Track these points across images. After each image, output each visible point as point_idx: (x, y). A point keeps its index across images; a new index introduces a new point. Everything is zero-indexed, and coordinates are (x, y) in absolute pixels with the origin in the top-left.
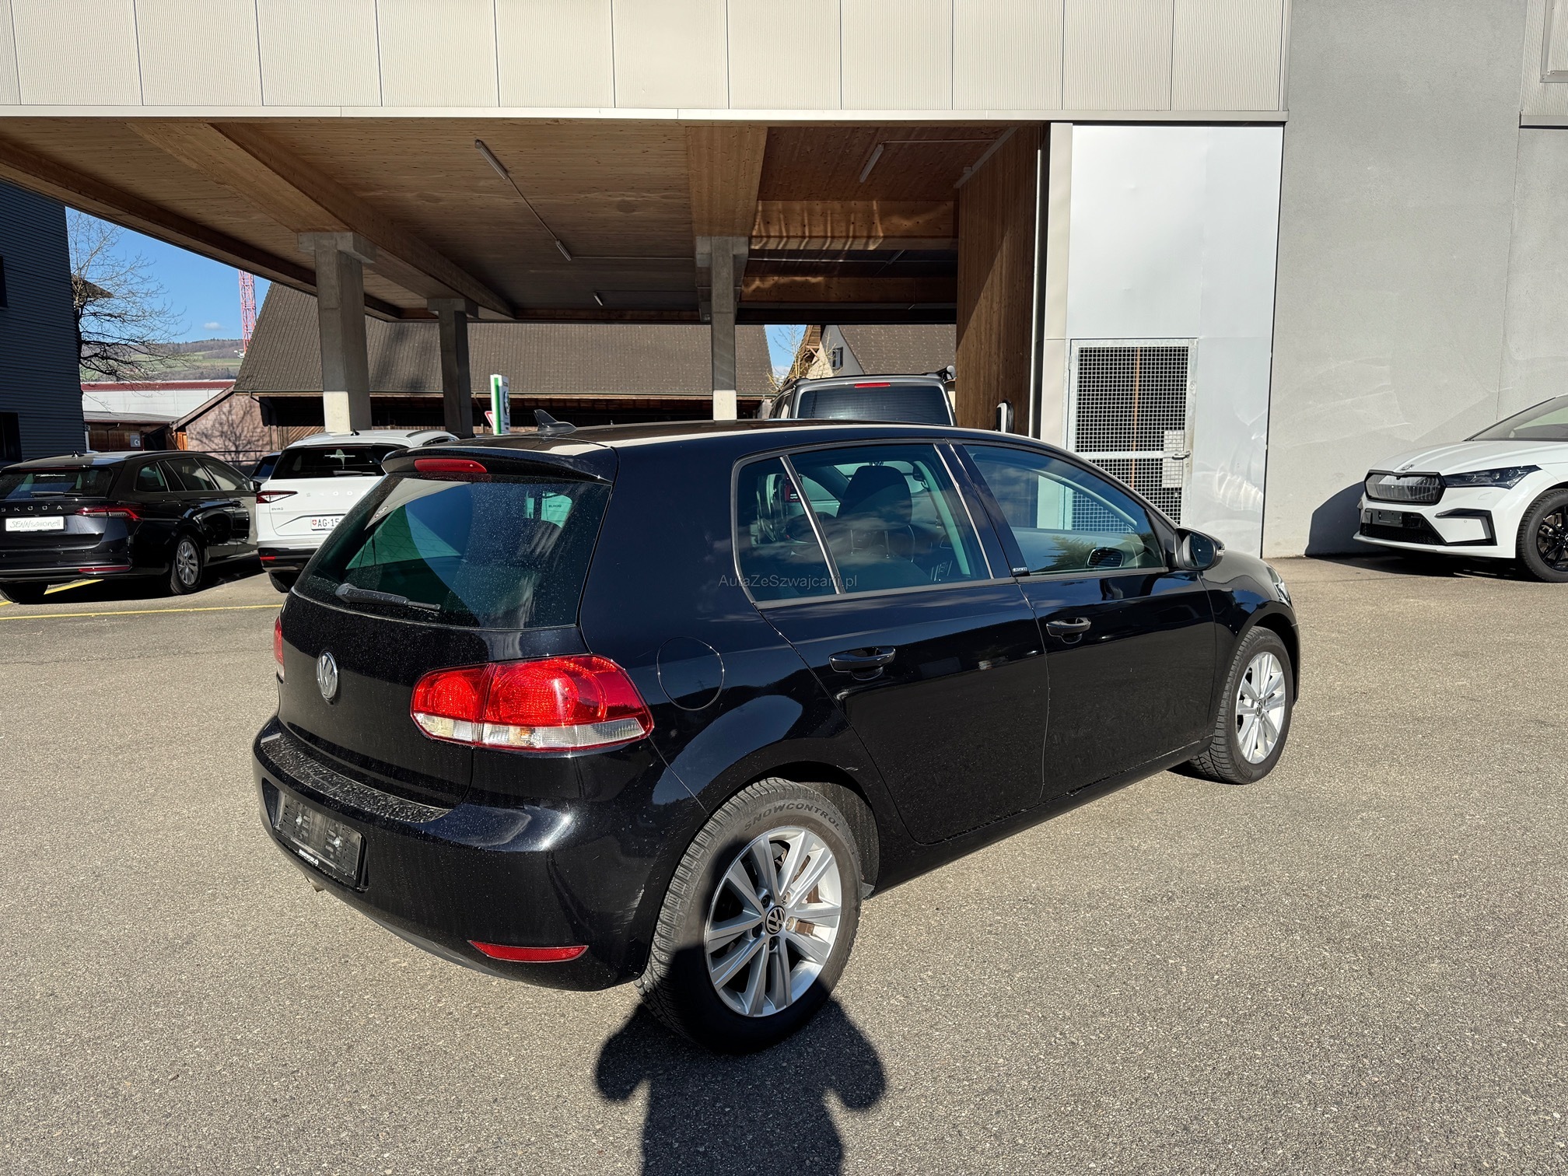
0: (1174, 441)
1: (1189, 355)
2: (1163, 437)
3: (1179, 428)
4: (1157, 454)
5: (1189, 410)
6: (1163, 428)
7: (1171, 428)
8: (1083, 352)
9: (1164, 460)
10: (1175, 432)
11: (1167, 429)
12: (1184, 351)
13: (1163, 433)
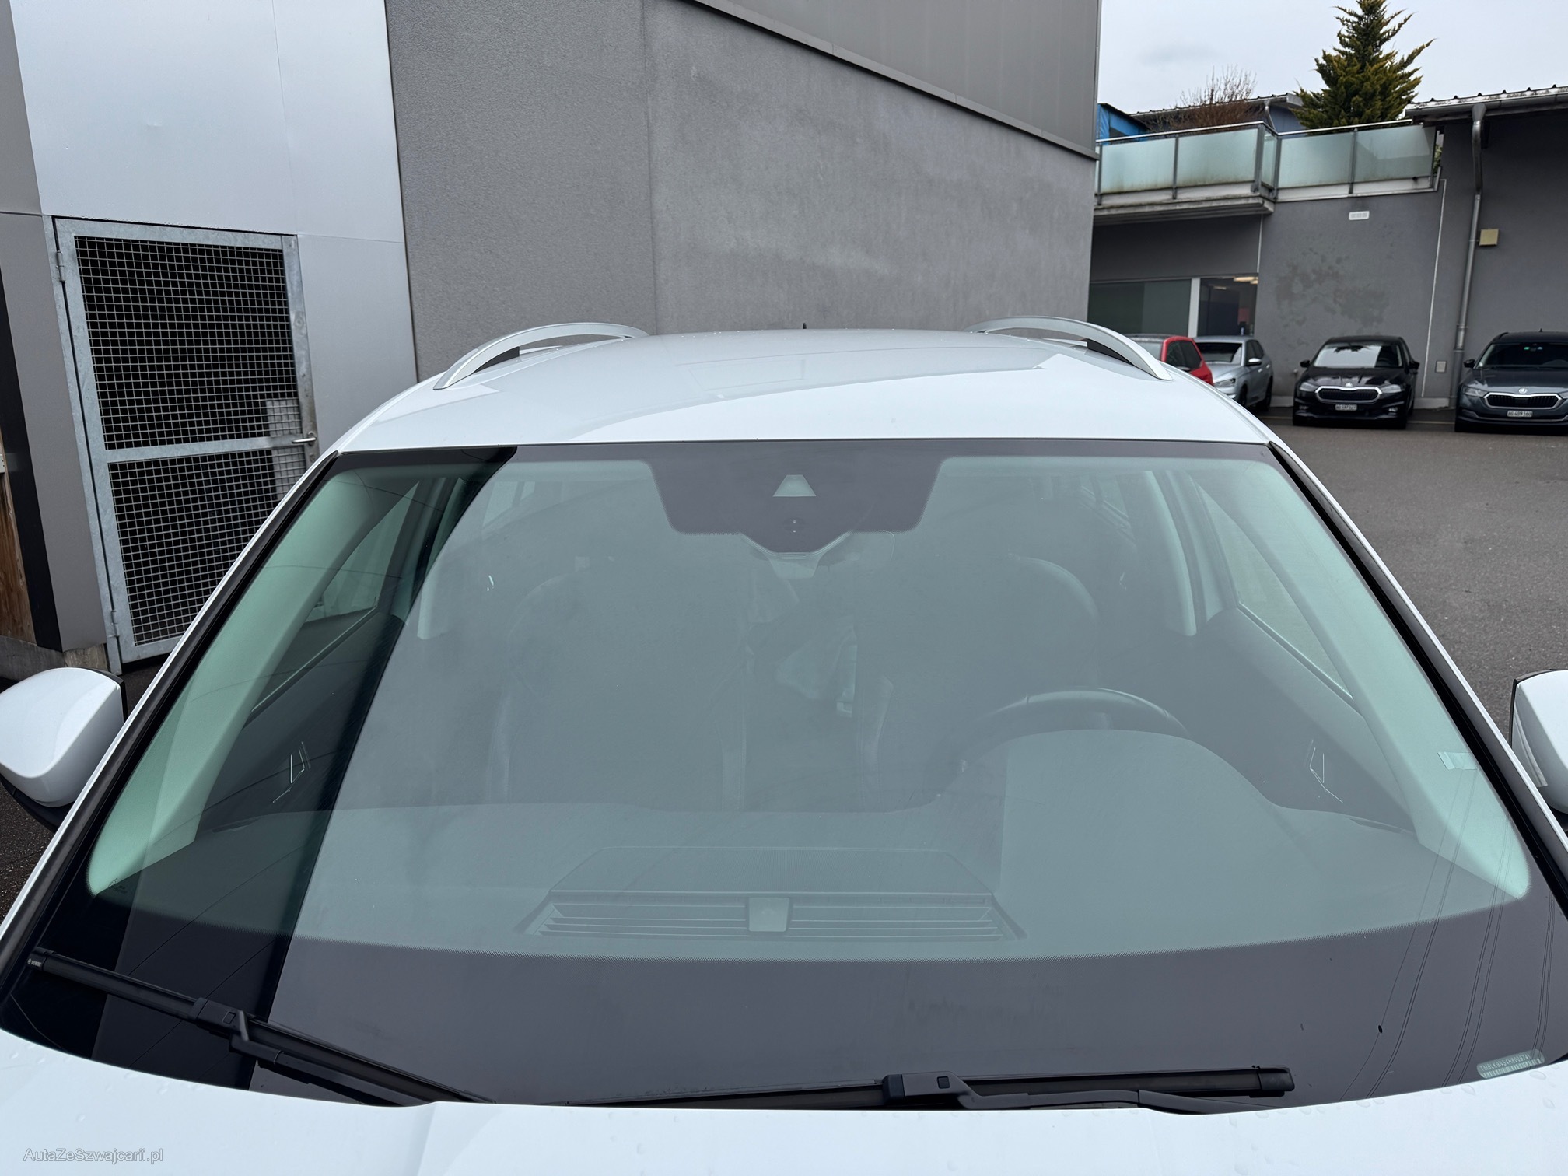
0: (285, 419)
1: (286, 265)
2: (265, 411)
3: (290, 395)
4: (261, 443)
5: (301, 363)
6: (262, 396)
7: (276, 396)
8: (81, 242)
9: (274, 453)
10: (283, 404)
11: (269, 396)
12: (277, 256)
13: (264, 404)
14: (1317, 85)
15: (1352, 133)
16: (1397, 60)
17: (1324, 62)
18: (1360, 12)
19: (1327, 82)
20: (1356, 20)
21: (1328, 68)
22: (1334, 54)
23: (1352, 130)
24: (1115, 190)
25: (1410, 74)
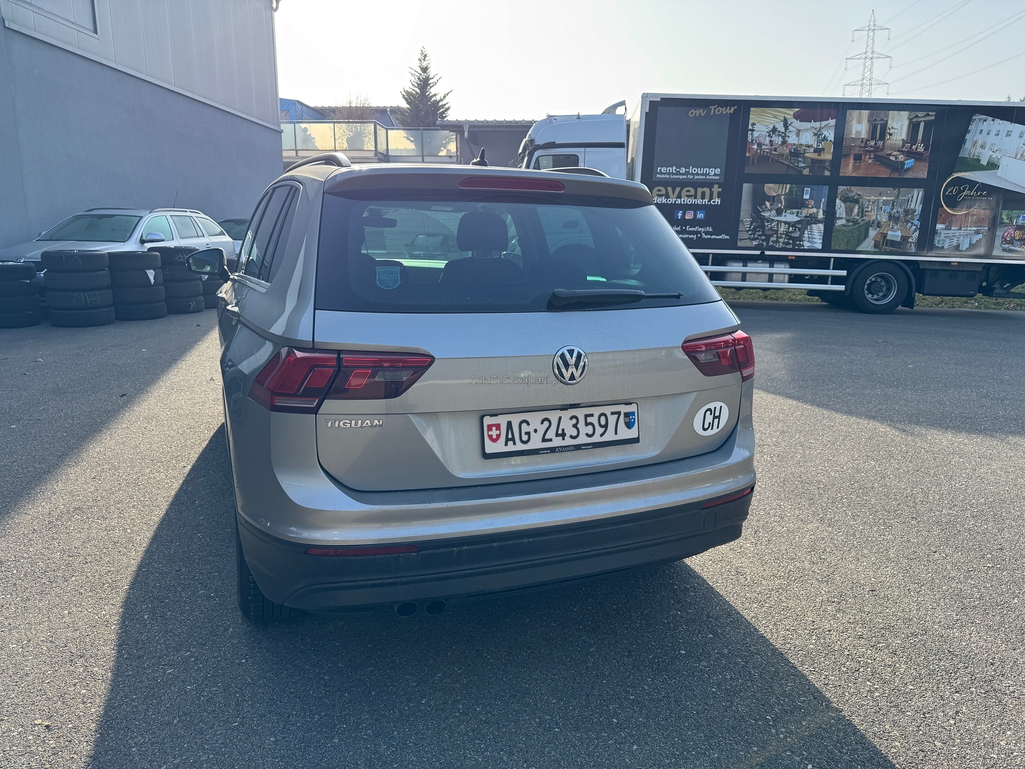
14: (404, 105)
15: (420, 131)
16: (438, 98)
17: (405, 94)
18: (420, 72)
19: (408, 103)
20: (418, 75)
21: (408, 97)
22: (410, 90)
23: (419, 129)
24: (304, 148)
25: (445, 105)
